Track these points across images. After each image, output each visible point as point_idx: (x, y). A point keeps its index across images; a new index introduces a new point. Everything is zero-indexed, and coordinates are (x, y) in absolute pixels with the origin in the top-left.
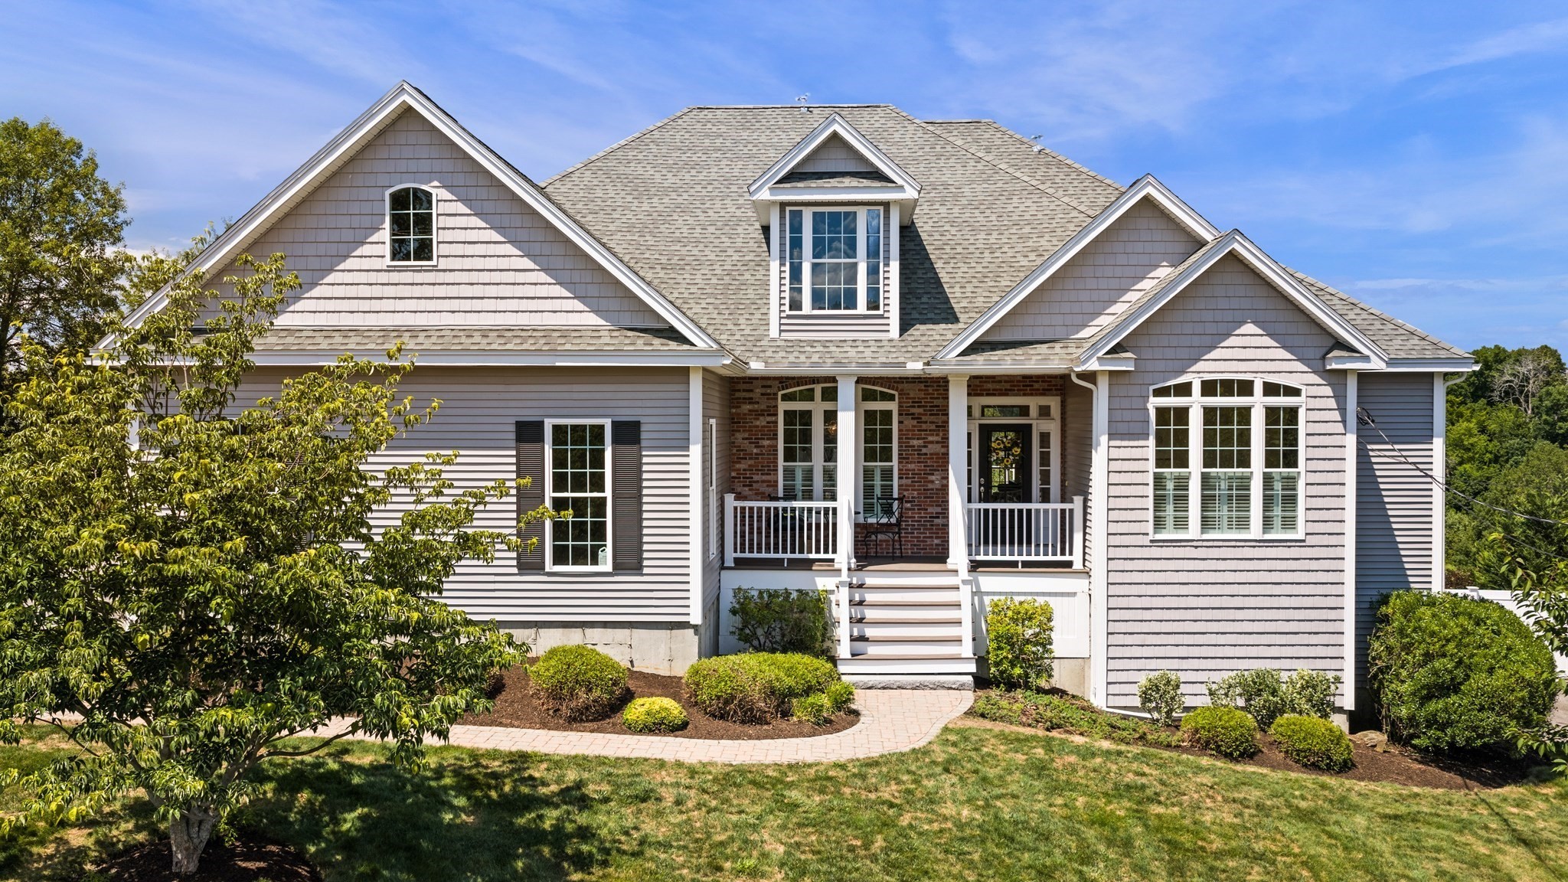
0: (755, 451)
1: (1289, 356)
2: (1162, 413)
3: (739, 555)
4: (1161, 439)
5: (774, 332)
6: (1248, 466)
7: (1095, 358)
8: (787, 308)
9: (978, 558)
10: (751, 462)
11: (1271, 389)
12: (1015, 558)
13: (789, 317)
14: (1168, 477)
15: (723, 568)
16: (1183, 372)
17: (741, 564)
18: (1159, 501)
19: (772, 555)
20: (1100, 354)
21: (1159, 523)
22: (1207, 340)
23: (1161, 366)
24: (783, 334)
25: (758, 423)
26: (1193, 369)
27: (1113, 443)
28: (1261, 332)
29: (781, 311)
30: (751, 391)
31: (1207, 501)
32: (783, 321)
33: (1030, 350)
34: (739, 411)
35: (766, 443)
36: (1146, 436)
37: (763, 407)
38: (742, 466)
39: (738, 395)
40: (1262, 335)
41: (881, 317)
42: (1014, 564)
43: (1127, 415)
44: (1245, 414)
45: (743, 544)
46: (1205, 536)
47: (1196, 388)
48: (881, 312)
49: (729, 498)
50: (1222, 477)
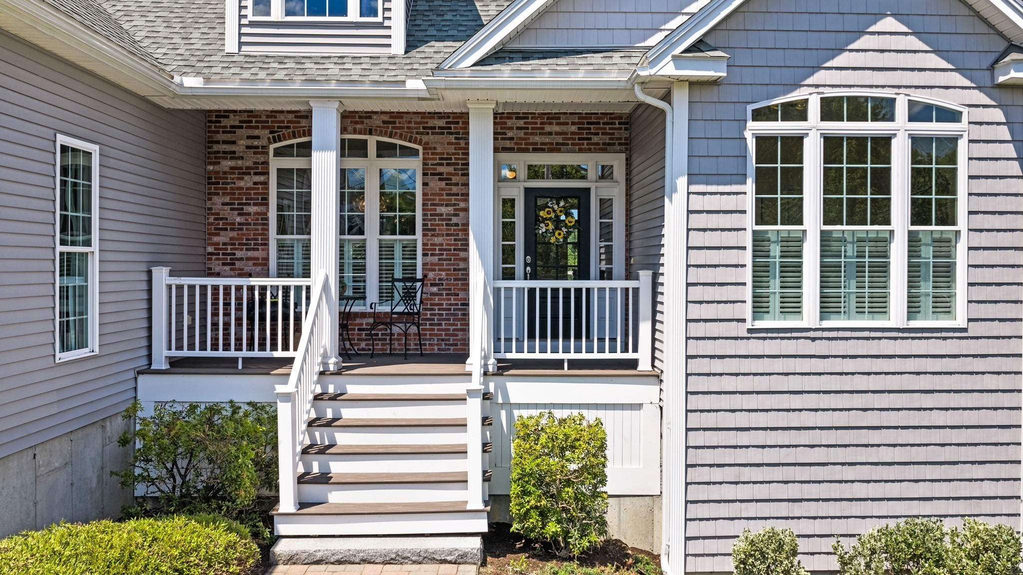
0: (238, 219)
1: (944, 64)
2: (765, 143)
3: (174, 353)
4: (764, 181)
5: (231, 45)
6: (887, 222)
7: (669, 58)
8: (249, 12)
9: (509, 356)
10: (234, 234)
11: (920, 113)
12: (560, 356)
13: (252, 24)
14: (773, 238)
15: (148, 371)
16: (798, 86)
17: (178, 365)
18: (760, 273)
19: (220, 353)
20: (677, 51)
21: (760, 307)
22: (829, 40)
23: (762, 76)
24: (244, 48)
25: (242, 184)
26: (809, 81)
27: (694, 188)
28: (904, 29)
29: (241, 17)
30: (234, 143)
31: (828, 272)
32: (244, 30)
33: (578, 60)
34: (217, 168)
35: (252, 209)
36: (741, 179)
37: (250, 163)
38: (221, 239)
39: (216, 148)
40: (906, 34)
41: (380, 26)
42: (558, 364)
43: (715, 148)
44: (883, 144)
45: (179, 339)
46: (826, 324)
47: (814, 109)
48: (379, 19)
49: (162, 277)
50: (849, 239)
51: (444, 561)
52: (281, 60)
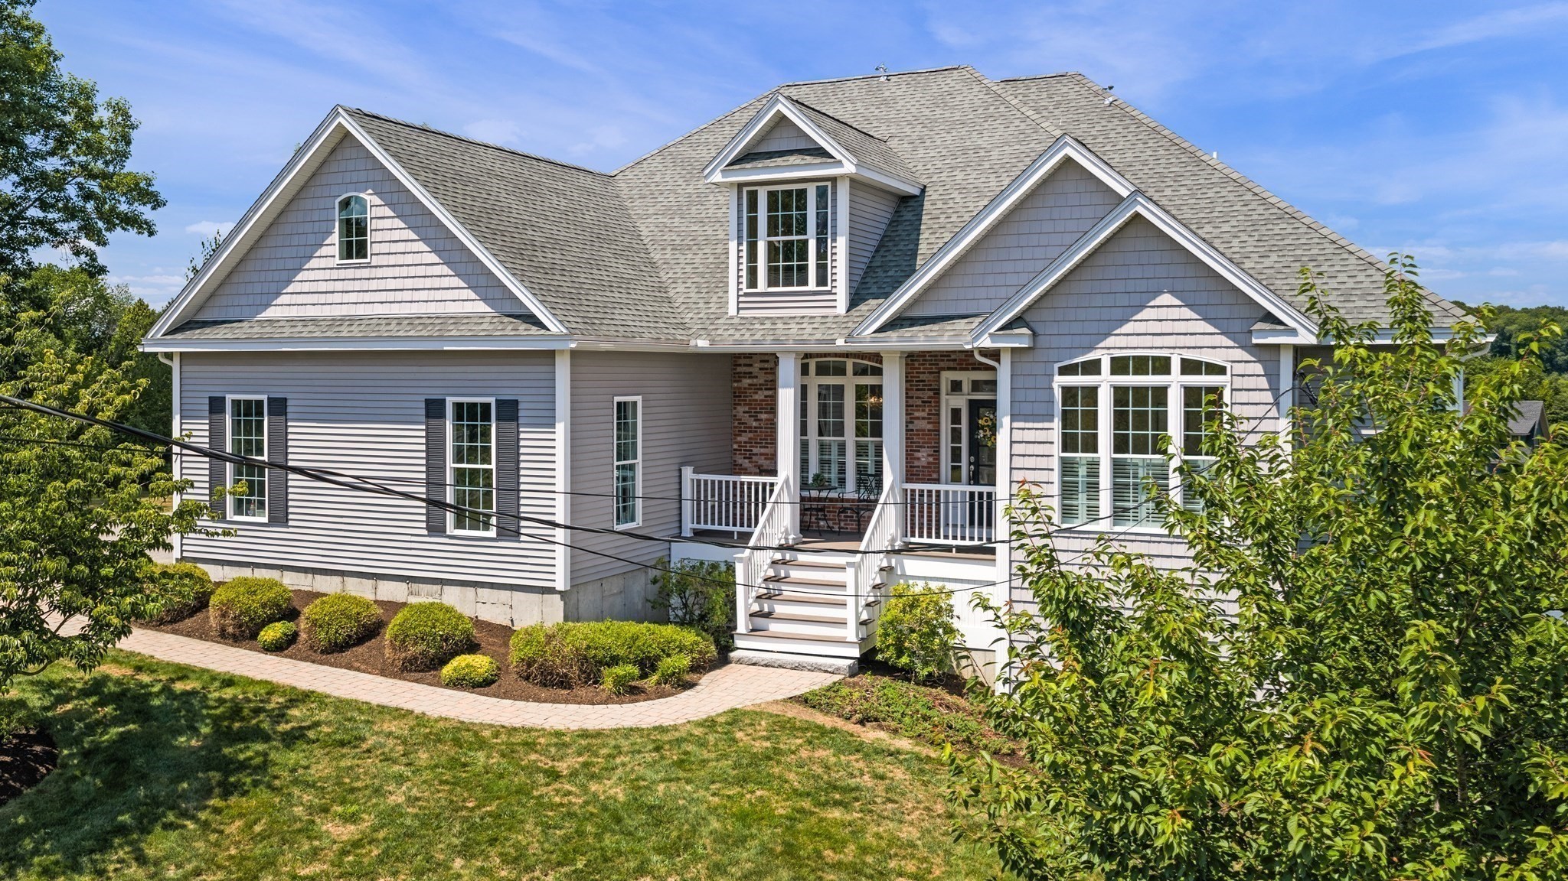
0: (754, 424)
1: (1211, 329)
2: (1069, 393)
3: (696, 526)
4: (1068, 420)
5: (732, 310)
6: (1165, 452)
7: (987, 335)
8: (744, 286)
9: (913, 540)
10: (751, 435)
11: (1190, 367)
13: (746, 295)
14: (1077, 462)
15: (679, 537)
16: (1092, 348)
17: (699, 535)
18: (1068, 490)
19: (723, 528)
20: (992, 330)
21: (1068, 512)
22: (1117, 313)
23: (1066, 341)
24: (741, 312)
25: (756, 397)
26: (1102, 345)
27: (1015, 425)
28: (1178, 302)
29: (739, 290)
30: (751, 365)
31: (1119, 491)
32: (741, 299)
33: (947, 325)
34: (740, 385)
35: (764, 416)
36: (1050, 417)
37: (761, 381)
38: (743, 438)
39: (739, 369)
40: (1180, 306)
41: (829, 293)
43: (1031, 395)
44: (1160, 394)
45: (699, 517)
46: (1118, 529)
47: (1106, 366)
48: (828, 288)
49: (688, 473)
50: (1141, 464)
51: (826, 671)
52: (762, 321)
